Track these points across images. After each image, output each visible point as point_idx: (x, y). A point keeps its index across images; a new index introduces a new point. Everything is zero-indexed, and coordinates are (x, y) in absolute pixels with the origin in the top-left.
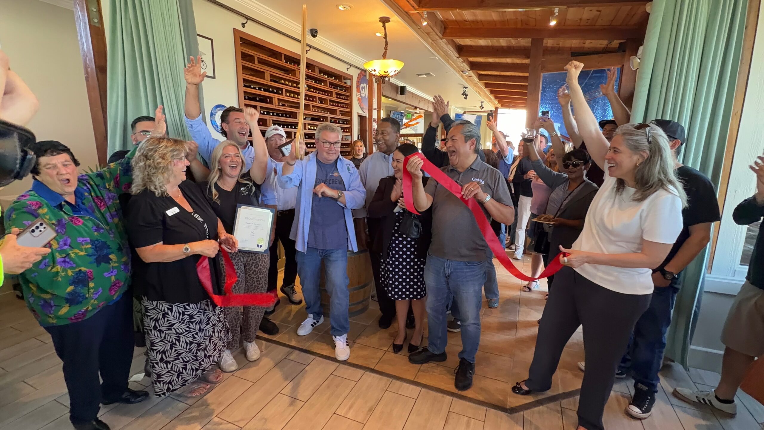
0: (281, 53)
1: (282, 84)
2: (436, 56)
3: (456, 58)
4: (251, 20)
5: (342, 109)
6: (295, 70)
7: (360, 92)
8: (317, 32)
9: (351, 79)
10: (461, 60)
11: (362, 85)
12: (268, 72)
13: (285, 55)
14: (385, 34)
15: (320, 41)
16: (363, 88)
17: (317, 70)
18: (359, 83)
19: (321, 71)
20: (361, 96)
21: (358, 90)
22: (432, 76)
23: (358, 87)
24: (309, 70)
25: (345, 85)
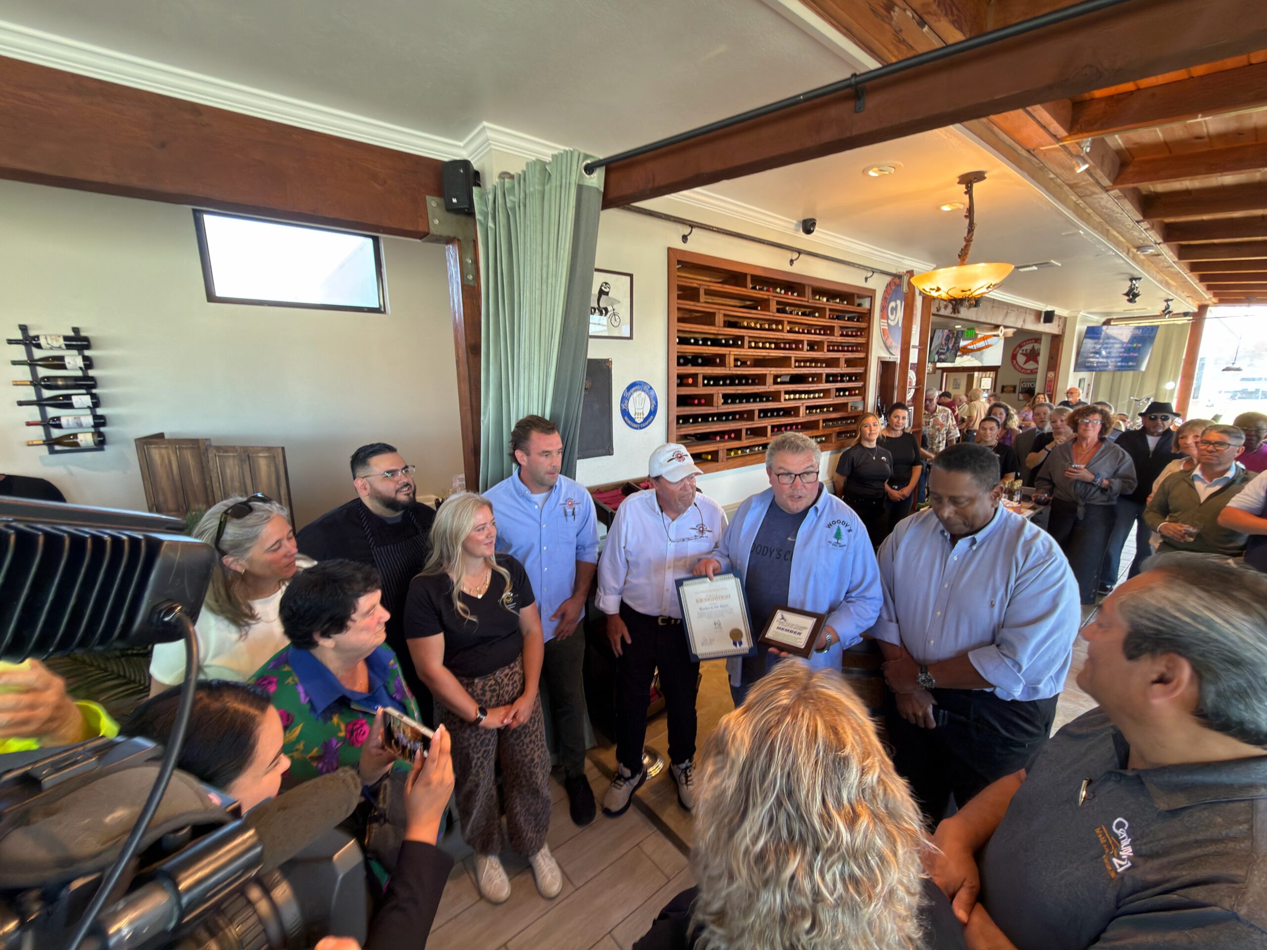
0: (745, 275)
1: (744, 328)
4: (698, 227)
5: (850, 355)
6: (768, 299)
7: (888, 318)
8: (814, 224)
9: (871, 297)
10: (1145, 225)
11: (892, 304)
12: (721, 311)
13: (753, 276)
14: (970, 211)
15: (821, 239)
16: (894, 309)
17: (808, 292)
18: (886, 300)
20: (889, 325)
23: (884, 308)
24: (792, 294)
25: (859, 309)
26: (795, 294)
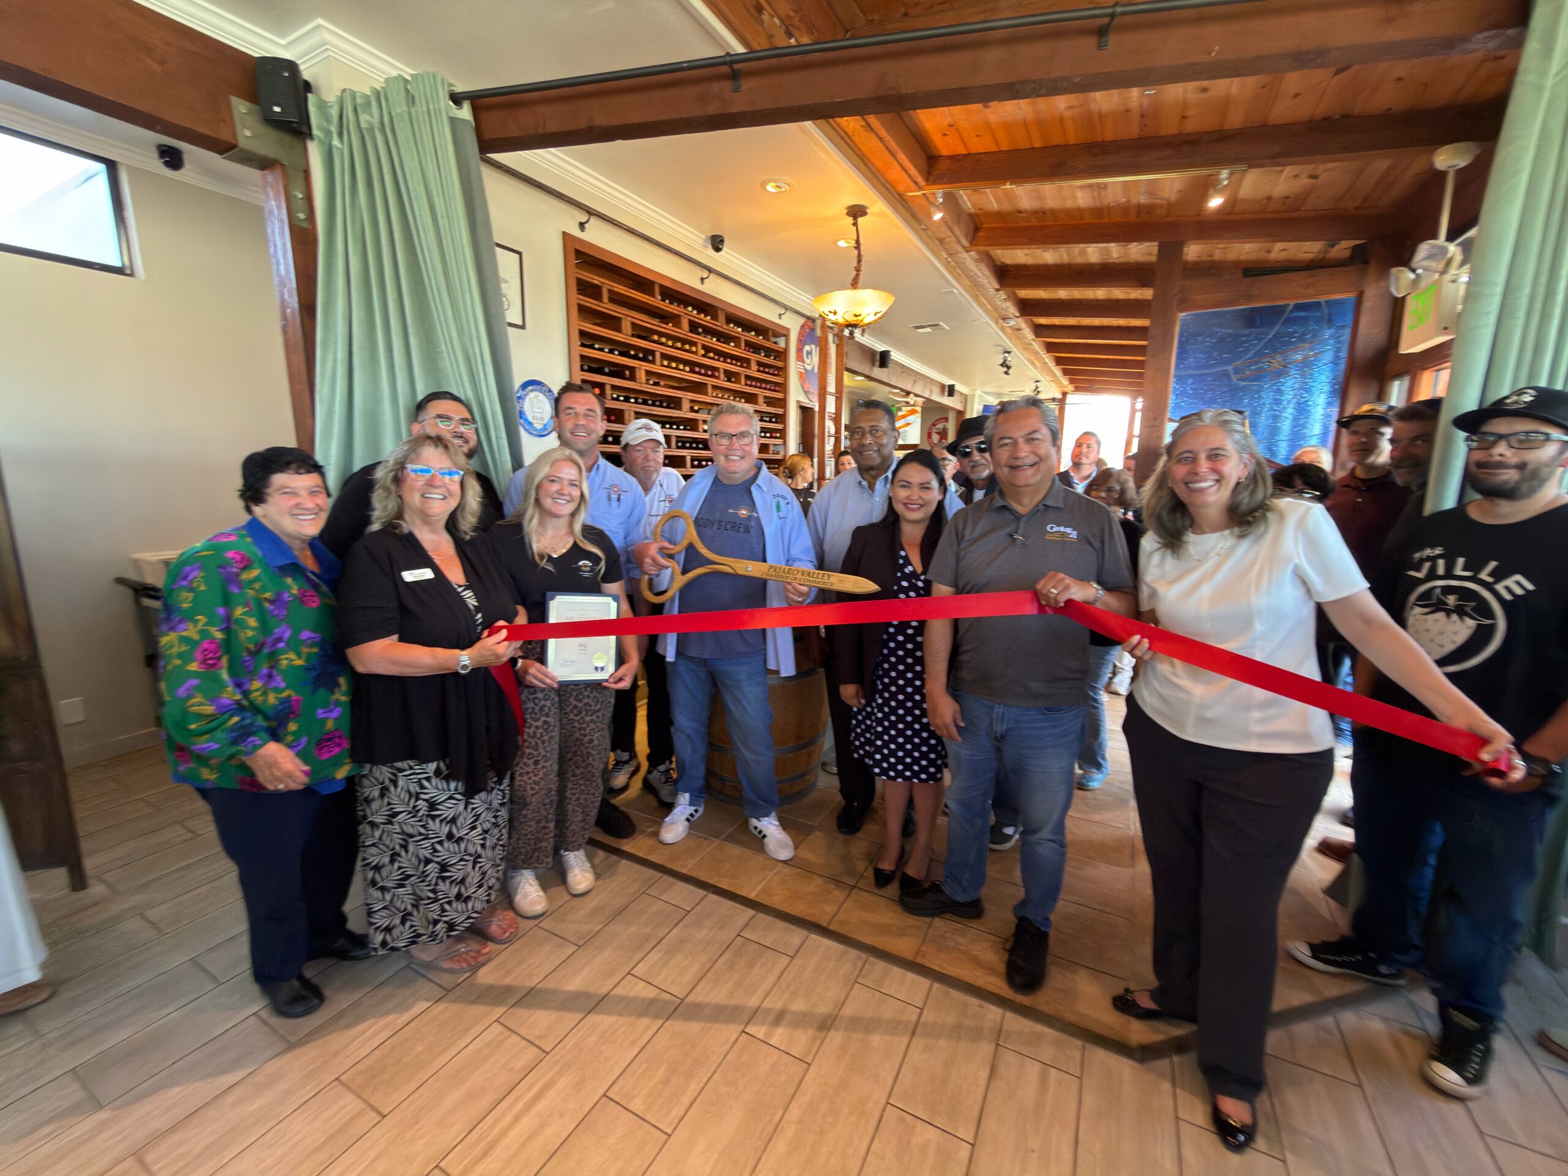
0: (653, 283)
1: (654, 342)
2: (954, 287)
3: (992, 291)
4: (598, 216)
5: (769, 394)
6: (679, 316)
7: (803, 362)
8: (722, 241)
9: (785, 336)
10: (1002, 295)
11: (807, 348)
12: (630, 319)
13: (662, 286)
14: (858, 241)
15: (727, 259)
16: (809, 353)
17: (722, 317)
18: (801, 343)
19: (732, 319)
20: (805, 369)
21: (800, 358)
22: (944, 329)
23: (799, 350)
24: (705, 316)
25: (774, 347)
26: (709, 318)
